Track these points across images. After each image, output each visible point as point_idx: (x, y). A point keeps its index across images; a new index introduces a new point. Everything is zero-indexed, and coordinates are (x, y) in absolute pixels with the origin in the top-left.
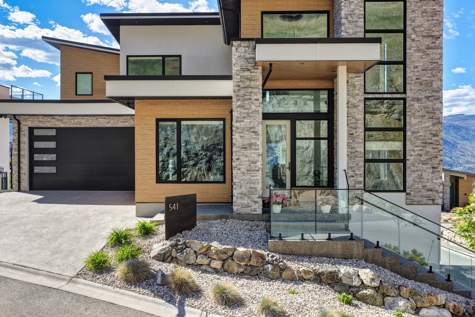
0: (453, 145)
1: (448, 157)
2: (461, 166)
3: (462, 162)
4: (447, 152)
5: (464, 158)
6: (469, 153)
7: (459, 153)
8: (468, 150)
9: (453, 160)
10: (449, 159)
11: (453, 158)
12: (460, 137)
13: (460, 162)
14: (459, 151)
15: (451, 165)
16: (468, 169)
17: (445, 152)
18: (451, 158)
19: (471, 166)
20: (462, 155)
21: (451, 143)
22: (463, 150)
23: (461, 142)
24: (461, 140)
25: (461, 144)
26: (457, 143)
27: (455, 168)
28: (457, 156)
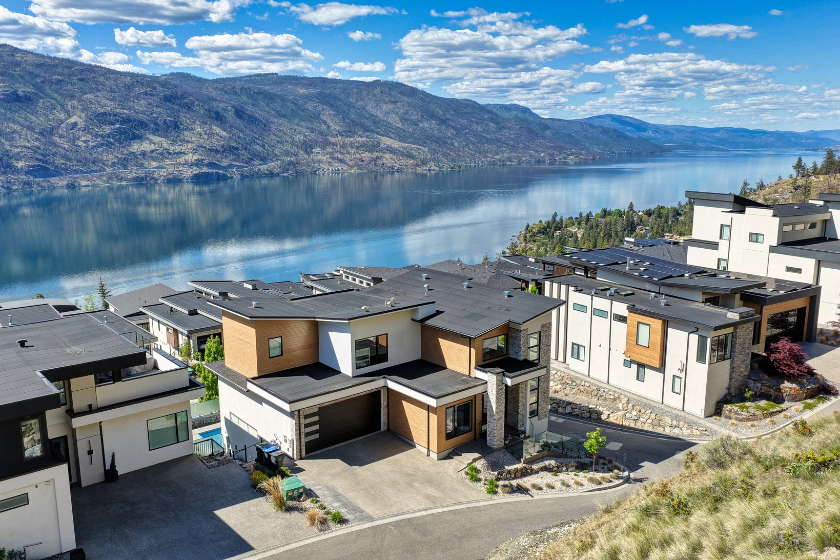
12: (274, 112)
13: (277, 153)
14: (274, 135)
15: (265, 158)
16: (289, 165)
17: (255, 137)
18: (263, 146)
19: (292, 159)
20: (278, 142)
21: (261, 122)
22: (279, 134)
23: (275, 120)
24: (276, 117)
25: (276, 124)
26: (271, 123)
27: (271, 163)
28: (272, 144)
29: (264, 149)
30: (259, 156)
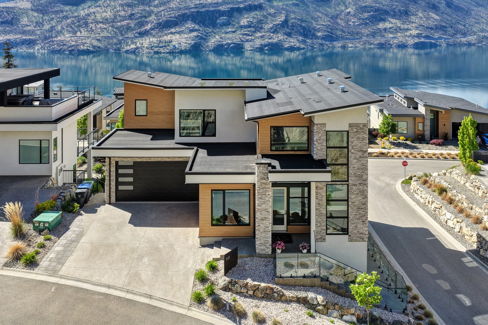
0: (467, 12)
1: (461, 24)
2: (475, 35)
3: (476, 31)
4: (461, 19)
5: (478, 26)
6: (484, 20)
7: (473, 20)
8: (482, 18)
9: (467, 28)
10: (463, 27)
11: (467, 26)
12: (474, 3)
13: (474, 30)
14: (473, 18)
15: (465, 33)
16: (483, 38)
17: (459, 20)
18: (465, 26)
19: (486, 34)
20: (476, 23)
21: (464, 9)
22: (477, 17)
23: (475, 8)
24: (475, 6)
25: (475, 11)
26: (471, 10)
27: (469, 36)
28: (471, 24)
29: (465, 27)
30: (461, 32)
